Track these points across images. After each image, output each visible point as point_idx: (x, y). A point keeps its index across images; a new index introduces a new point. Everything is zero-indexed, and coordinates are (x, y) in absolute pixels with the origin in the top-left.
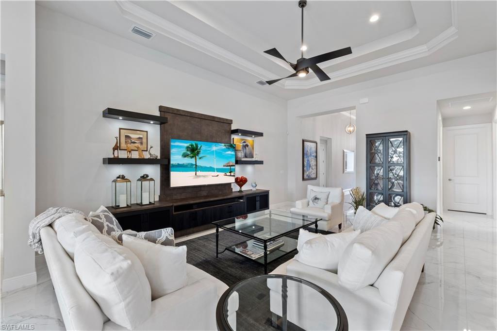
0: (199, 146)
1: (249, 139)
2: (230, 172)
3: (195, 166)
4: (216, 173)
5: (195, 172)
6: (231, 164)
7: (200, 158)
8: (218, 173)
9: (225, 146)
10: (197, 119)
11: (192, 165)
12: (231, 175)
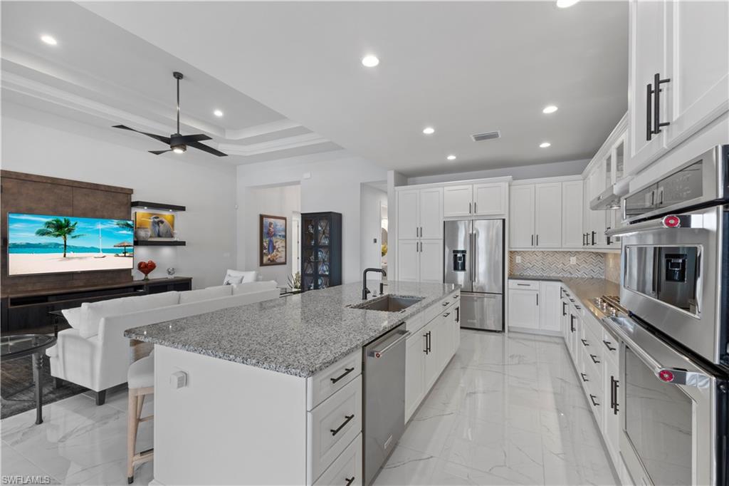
0: (72, 223)
1: (167, 215)
2: (125, 253)
3: (63, 246)
4: (102, 254)
5: (63, 254)
6: (126, 244)
7: (73, 237)
8: (105, 254)
9: (118, 224)
10: (65, 188)
11: (57, 245)
12: (125, 256)
